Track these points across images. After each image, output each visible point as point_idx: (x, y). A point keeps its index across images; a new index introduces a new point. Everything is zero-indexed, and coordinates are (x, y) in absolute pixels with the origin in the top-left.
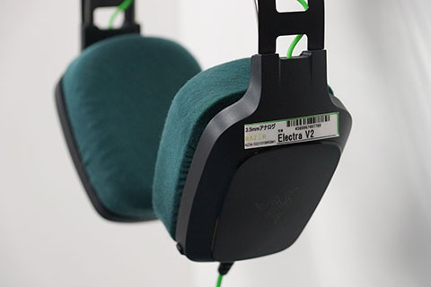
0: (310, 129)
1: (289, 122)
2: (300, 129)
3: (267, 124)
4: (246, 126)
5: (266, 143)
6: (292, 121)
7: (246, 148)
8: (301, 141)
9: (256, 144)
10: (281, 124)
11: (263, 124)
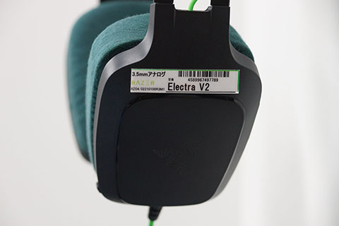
0: (205, 83)
1: (181, 72)
2: (193, 80)
3: (156, 71)
4: (133, 70)
5: (154, 89)
6: (184, 71)
7: (132, 91)
8: (193, 92)
9: (143, 89)
10: (172, 73)
11: (153, 71)
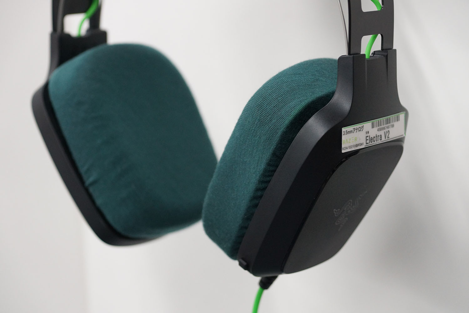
0: (387, 130)
1: (373, 124)
2: (381, 130)
4: (344, 129)
5: (357, 145)
6: (375, 121)
7: (343, 151)
8: (381, 142)
9: (350, 147)
10: (367, 125)
11: (356, 127)
